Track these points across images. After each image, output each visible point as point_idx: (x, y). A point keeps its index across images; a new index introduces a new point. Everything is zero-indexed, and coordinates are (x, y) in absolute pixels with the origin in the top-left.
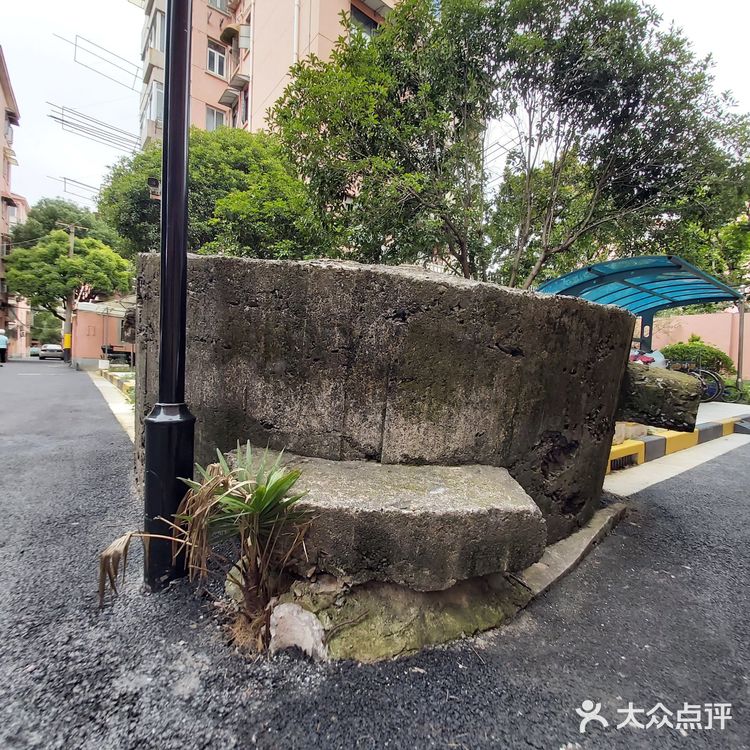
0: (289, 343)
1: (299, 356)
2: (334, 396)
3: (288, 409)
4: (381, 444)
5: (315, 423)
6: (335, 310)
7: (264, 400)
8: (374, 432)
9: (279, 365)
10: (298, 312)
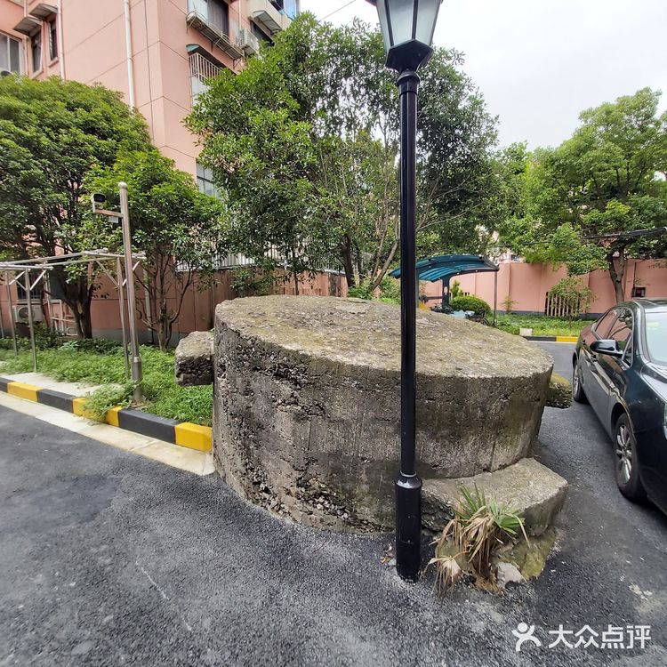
0: (453, 419)
1: (458, 426)
2: (474, 444)
3: (449, 455)
4: (491, 462)
5: (463, 460)
6: (479, 400)
7: (434, 453)
8: (489, 458)
9: (445, 432)
10: (460, 402)
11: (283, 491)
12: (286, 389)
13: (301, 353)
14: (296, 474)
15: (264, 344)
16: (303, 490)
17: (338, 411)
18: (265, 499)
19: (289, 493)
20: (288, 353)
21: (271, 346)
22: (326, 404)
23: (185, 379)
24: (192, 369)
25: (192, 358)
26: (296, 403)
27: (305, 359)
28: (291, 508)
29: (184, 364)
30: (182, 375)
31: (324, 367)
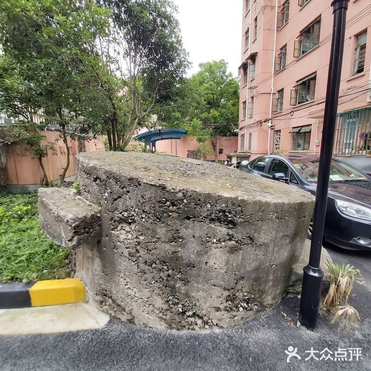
11: (213, 310)
12: (222, 230)
13: (240, 198)
14: (226, 293)
15: (200, 195)
16: (230, 302)
17: (263, 237)
18: (192, 322)
19: (218, 309)
20: (227, 200)
21: (209, 196)
22: (256, 235)
23: (79, 240)
24: (85, 228)
25: (85, 217)
26: (230, 240)
27: (242, 204)
28: (219, 320)
29: (77, 226)
30: (76, 238)
31: (257, 208)
